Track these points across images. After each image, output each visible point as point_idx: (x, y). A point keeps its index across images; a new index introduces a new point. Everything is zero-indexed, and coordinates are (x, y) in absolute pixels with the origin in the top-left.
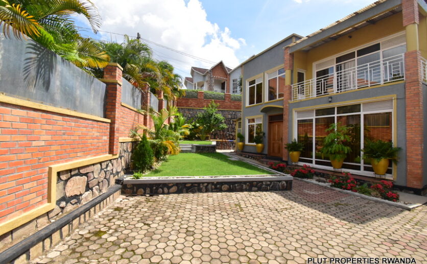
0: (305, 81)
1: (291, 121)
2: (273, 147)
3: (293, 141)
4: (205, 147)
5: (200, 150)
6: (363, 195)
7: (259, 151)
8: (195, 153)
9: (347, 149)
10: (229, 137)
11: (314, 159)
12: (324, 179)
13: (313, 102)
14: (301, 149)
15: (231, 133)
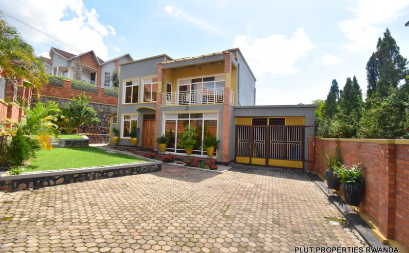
0: (171, 92)
1: (161, 121)
2: (146, 140)
3: (162, 136)
4: (77, 141)
5: (70, 144)
6: (201, 169)
7: (134, 144)
8: (65, 147)
9: (194, 141)
10: (100, 131)
11: (175, 149)
12: (181, 162)
13: (176, 108)
14: (168, 142)
15: (103, 127)
